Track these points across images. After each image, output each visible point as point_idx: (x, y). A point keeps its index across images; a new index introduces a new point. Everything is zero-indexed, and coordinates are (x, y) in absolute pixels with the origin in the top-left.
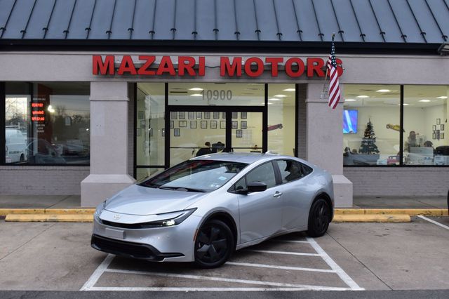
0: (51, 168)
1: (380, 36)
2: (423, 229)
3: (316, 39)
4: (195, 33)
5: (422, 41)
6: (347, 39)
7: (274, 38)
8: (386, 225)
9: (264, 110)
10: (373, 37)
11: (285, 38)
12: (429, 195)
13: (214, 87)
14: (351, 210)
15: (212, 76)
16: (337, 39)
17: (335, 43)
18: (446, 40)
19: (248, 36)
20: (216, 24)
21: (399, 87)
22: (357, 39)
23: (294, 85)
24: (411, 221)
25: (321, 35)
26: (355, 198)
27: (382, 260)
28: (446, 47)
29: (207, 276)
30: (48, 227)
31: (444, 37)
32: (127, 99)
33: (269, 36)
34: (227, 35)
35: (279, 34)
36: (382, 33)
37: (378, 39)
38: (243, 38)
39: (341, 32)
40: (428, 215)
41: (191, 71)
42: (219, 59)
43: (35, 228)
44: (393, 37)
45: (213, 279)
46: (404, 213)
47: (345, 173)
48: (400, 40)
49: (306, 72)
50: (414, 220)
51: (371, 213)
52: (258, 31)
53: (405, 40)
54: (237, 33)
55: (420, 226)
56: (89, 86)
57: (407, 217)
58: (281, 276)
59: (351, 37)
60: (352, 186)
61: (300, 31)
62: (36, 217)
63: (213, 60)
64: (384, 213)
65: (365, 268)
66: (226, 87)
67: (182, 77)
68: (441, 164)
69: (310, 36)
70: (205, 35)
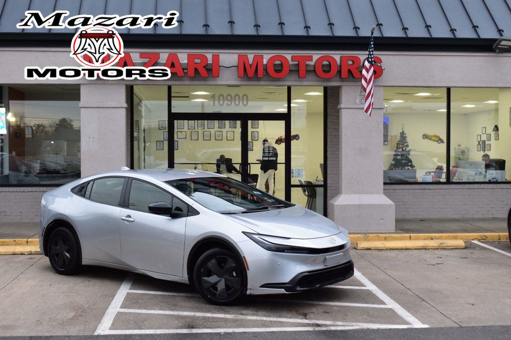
0: (30, 189)
1: (426, 29)
2: (481, 256)
3: (351, 33)
4: (206, 26)
5: (474, 36)
6: (387, 34)
7: (301, 32)
8: (436, 251)
9: (286, 117)
10: (417, 31)
11: (314, 32)
12: (481, 217)
13: (226, 91)
14: (394, 235)
15: (228, 78)
16: (377, 34)
17: (375, 38)
18: (501, 35)
19: (270, 29)
20: (231, 16)
21: (445, 91)
22: (400, 34)
23: (322, 88)
24: (466, 248)
25: (356, 28)
26: (398, 221)
27: (442, 293)
28: (503, 43)
29: (242, 314)
30: (34, 260)
31: (500, 31)
32: (125, 105)
33: (294, 29)
34: (244, 28)
35: (307, 27)
36: (428, 27)
37: (423, 34)
38: (264, 32)
39: (379, 25)
40: (484, 240)
41: (203, 71)
42: (236, 57)
43: (20, 262)
44: (440, 32)
45: (249, 318)
46: (455, 238)
47: (386, 192)
48: (449, 35)
49: (340, 72)
50: (469, 246)
51: (417, 239)
52: (281, 24)
53: (454, 34)
54: (257, 26)
55: (477, 254)
56: (80, 90)
57: (461, 243)
58: (327, 313)
59: (392, 31)
60: (394, 207)
61: (331, 24)
62: (18, 249)
63: (229, 58)
64: (432, 239)
65: (424, 302)
66: (241, 91)
67: (192, 79)
68: (495, 180)
69: (343, 30)
70: (219, 28)
